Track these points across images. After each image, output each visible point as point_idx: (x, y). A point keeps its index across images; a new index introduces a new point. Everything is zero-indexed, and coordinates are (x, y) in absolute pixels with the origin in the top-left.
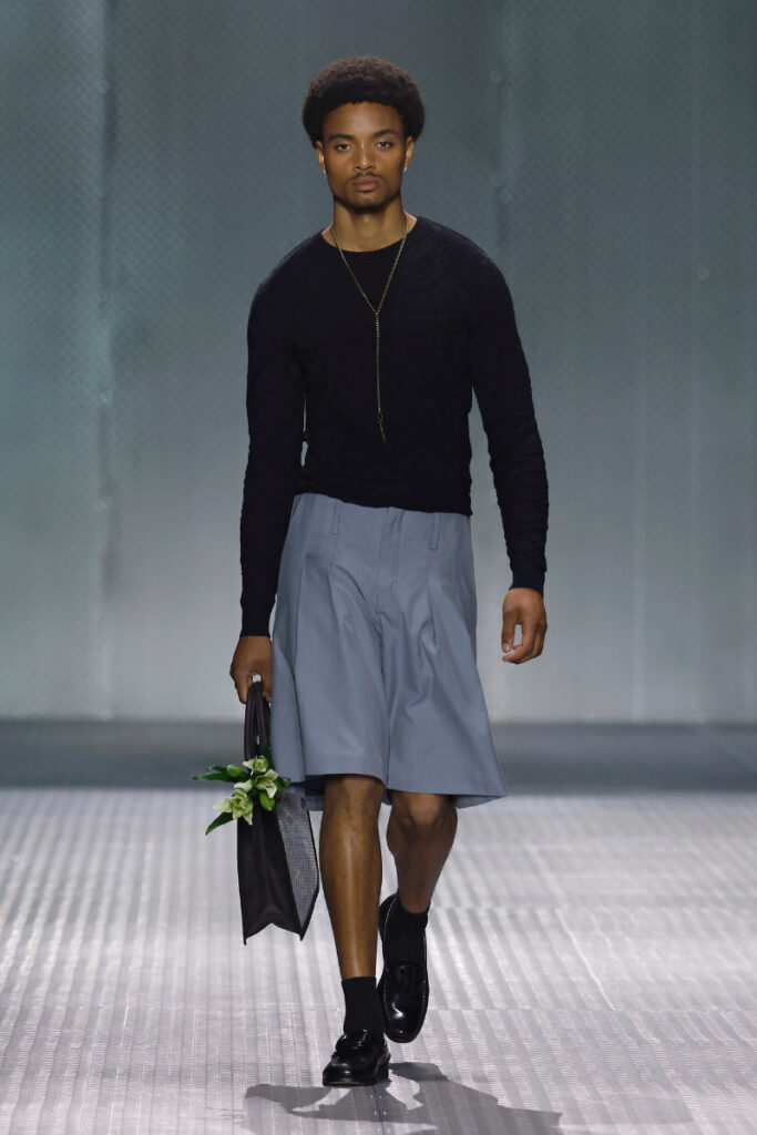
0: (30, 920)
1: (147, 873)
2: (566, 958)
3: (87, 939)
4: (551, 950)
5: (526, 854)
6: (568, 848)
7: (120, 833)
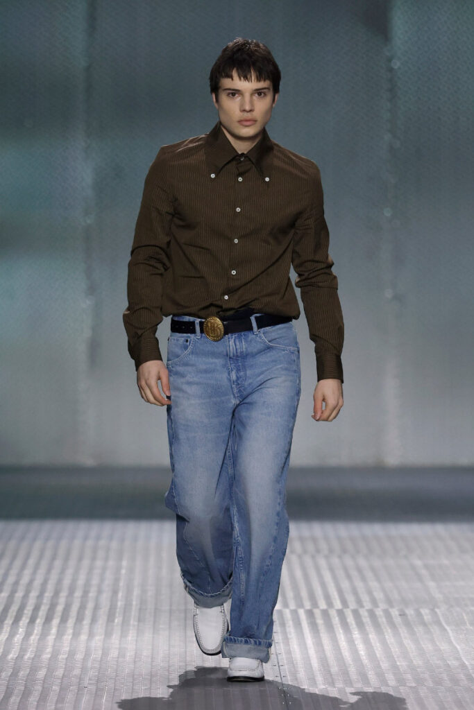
0: (32, 620)
1: (122, 584)
2: (444, 646)
3: (76, 635)
4: (432, 641)
5: (413, 567)
6: (445, 562)
7: (101, 554)
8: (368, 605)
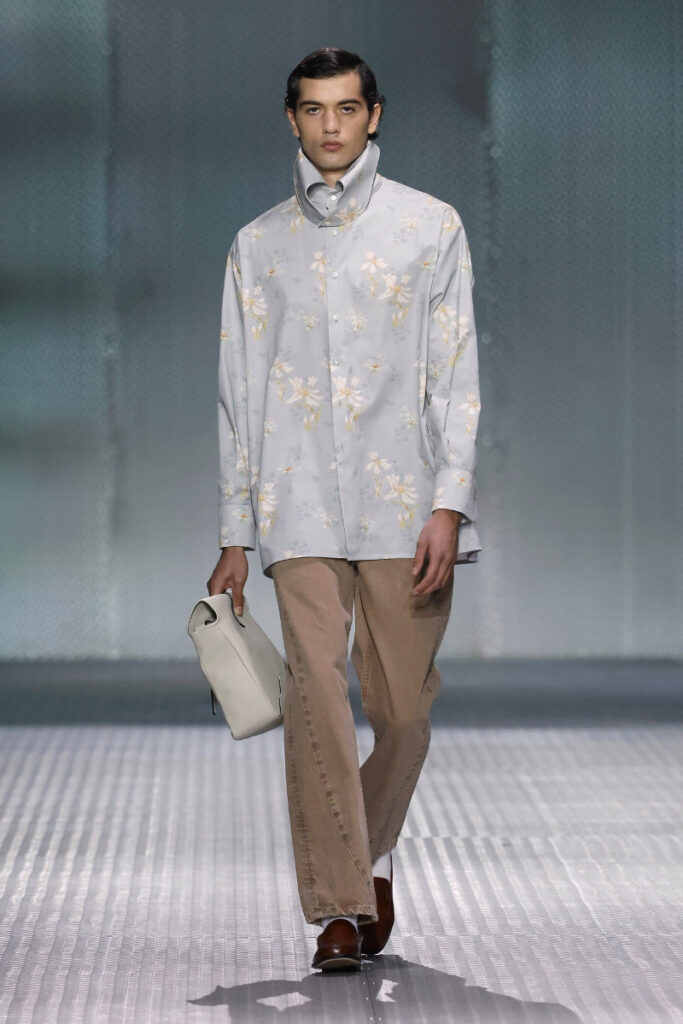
0: (42, 852)
1: (154, 806)
2: (559, 885)
3: (97, 871)
4: (545, 878)
5: (520, 786)
6: (561, 778)
7: (128, 768)
8: (463, 832)
